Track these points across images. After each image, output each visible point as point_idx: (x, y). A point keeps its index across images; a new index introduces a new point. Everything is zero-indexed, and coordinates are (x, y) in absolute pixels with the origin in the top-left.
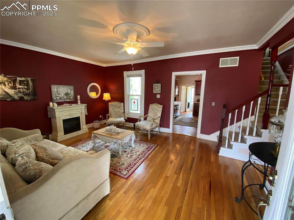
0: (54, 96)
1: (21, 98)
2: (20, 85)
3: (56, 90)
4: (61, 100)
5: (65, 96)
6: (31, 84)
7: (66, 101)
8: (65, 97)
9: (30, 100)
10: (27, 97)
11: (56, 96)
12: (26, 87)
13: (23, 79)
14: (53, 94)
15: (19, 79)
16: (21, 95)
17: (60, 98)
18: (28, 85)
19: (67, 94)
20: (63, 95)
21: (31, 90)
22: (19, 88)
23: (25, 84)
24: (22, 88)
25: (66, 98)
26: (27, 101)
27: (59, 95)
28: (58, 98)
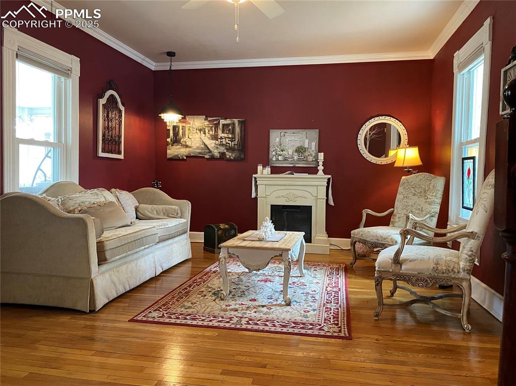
0: (274, 153)
1: (223, 154)
2: (223, 132)
3: (278, 140)
4: (286, 162)
5: (296, 154)
6: (238, 129)
7: (297, 165)
8: (296, 158)
9: (235, 160)
10: (230, 154)
11: (276, 153)
12: (230, 136)
13: (228, 121)
14: (271, 149)
15: (222, 122)
16: (222, 149)
17: (285, 159)
18: (233, 133)
19: (300, 150)
20: (290, 153)
21: (236, 142)
22: (221, 138)
23: (229, 130)
24: (225, 138)
25: (299, 160)
26: (229, 160)
27: (282, 151)
28: (280, 158)
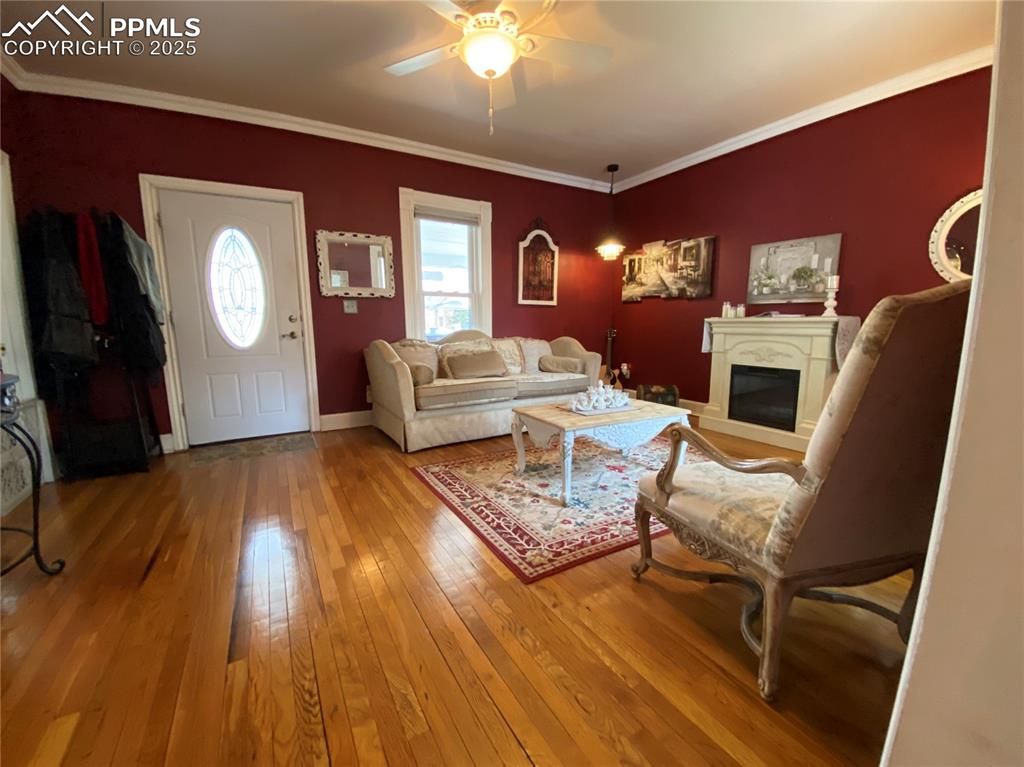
0: (755, 283)
1: (682, 291)
2: (684, 259)
3: (763, 261)
4: (776, 295)
5: (794, 282)
6: (704, 252)
7: (795, 301)
8: (793, 288)
9: (698, 298)
10: (692, 290)
11: (760, 283)
12: (693, 263)
13: (692, 243)
14: (752, 277)
15: (685, 244)
16: (682, 284)
17: (774, 292)
18: (697, 259)
19: (802, 275)
20: (784, 279)
21: (700, 272)
22: (682, 268)
23: (692, 256)
24: (687, 267)
25: (798, 291)
26: (690, 299)
27: (770, 278)
28: (765, 290)
